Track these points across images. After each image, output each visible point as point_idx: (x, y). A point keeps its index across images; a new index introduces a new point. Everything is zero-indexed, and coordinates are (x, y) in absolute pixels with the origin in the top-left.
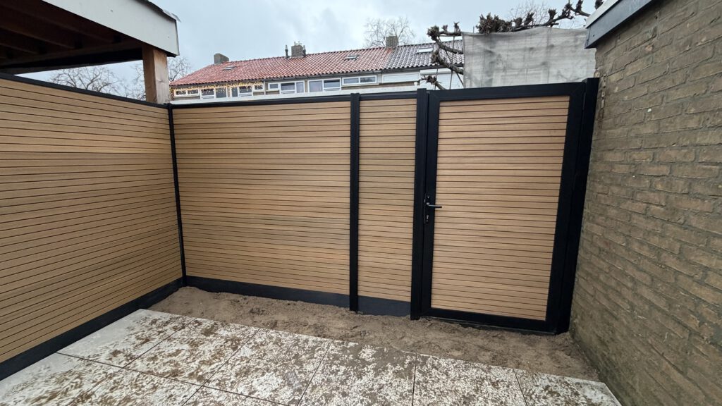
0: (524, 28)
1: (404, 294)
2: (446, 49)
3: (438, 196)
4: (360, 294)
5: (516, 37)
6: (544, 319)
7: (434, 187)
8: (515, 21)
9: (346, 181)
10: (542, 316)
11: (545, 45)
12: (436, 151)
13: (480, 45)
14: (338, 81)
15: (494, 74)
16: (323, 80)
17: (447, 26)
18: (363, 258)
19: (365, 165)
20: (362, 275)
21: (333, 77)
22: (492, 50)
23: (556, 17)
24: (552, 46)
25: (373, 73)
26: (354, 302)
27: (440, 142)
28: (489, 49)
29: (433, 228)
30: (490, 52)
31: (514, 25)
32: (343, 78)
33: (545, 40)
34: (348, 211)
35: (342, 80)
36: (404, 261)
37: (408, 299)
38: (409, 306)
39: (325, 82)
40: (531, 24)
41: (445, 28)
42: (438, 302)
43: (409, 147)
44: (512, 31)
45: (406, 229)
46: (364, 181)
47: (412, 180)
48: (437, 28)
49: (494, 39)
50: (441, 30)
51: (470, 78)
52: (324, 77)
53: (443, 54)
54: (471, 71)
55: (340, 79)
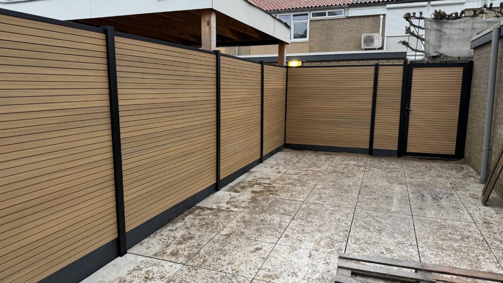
0: (459, 18)
1: (395, 147)
2: (415, 26)
3: (411, 105)
4: (374, 148)
5: (454, 23)
6: (454, 154)
7: (410, 101)
8: (455, 14)
9: (370, 99)
10: (453, 153)
11: (471, 27)
12: (411, 87)
13: (435, 26)
14: (307, 14)
15: (443, 42)
16: (292, 14)
17: (415, 13)
18: (376, 133)
19: (379, 92)
20: (375, 140)
21: (303, 11)
22: (441, 29)
23: (477, 13)
24: (475, 29)
25: (341, 8)
26: (371, 152)
27: (413, 83)
28: (439, 28)
29: (408, 118)
30: (440, 30)
31: (454, 15)
32: (311, 12)
33: (471, 25)
34: (371, 112)
35: (310, 14)
36: (395, 132)
37: (397, 149)
38: (397, 153)
39: (294, 16)
40: (463, 15)
41: (414, 14)
42: (410, 149)
43: (399, 84)
44: (453, 19)
45: (396, 119)
46: (378, 99)
47: (400, 98)
48: (409, 14)
49: (442, 23)
50: (412, 15)
51: (428, 43)
52: (294, 12)
53: (412, 29)
54: (429, 39)
55: (309, 13)
